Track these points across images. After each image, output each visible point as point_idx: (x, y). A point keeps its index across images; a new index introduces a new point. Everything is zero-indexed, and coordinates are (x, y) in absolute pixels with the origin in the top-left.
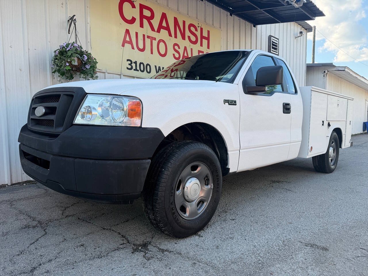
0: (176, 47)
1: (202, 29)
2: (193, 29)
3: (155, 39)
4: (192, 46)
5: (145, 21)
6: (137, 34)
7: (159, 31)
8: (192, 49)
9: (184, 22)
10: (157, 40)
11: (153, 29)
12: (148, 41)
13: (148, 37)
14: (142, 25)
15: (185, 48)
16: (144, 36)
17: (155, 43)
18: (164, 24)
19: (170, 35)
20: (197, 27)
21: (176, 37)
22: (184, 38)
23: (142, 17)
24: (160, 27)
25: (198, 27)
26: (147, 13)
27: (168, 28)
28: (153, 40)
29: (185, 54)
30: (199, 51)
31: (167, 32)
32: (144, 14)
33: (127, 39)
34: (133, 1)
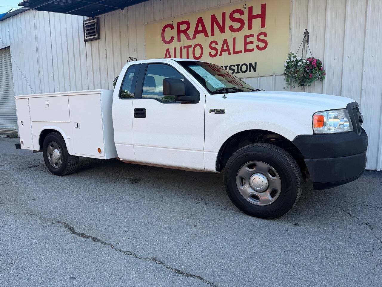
0: (213, 45)
1: (251, 9)
2: (237, 15)
3: (190, 46)
4: (235, 34)
5: (182, 35)
6: (175, 49)
7: (194, 37)
8: (234, 39)
9: (224, 15)
10: (193, 47)
11: (188, 38)
12: (184, 51)
13: (185, 47)
14: (179, 40)
15: (225, 41)
16: (181, 48)
17: (191, 50)
18: (200, 28)
19: (206, 35)
20: (243, 10)
21: (213, 34)
22: (222, 30)
23: (179, 32)
24: (196, 32)
25: (245, 8)
26: (183, 27)
27: (204, 31)
28: (189, 48)
29: (225, 48)
30: (246, 37)
31: (203, 34)
32: (181, 29)
33: (168, 56)
34: (172, 24)
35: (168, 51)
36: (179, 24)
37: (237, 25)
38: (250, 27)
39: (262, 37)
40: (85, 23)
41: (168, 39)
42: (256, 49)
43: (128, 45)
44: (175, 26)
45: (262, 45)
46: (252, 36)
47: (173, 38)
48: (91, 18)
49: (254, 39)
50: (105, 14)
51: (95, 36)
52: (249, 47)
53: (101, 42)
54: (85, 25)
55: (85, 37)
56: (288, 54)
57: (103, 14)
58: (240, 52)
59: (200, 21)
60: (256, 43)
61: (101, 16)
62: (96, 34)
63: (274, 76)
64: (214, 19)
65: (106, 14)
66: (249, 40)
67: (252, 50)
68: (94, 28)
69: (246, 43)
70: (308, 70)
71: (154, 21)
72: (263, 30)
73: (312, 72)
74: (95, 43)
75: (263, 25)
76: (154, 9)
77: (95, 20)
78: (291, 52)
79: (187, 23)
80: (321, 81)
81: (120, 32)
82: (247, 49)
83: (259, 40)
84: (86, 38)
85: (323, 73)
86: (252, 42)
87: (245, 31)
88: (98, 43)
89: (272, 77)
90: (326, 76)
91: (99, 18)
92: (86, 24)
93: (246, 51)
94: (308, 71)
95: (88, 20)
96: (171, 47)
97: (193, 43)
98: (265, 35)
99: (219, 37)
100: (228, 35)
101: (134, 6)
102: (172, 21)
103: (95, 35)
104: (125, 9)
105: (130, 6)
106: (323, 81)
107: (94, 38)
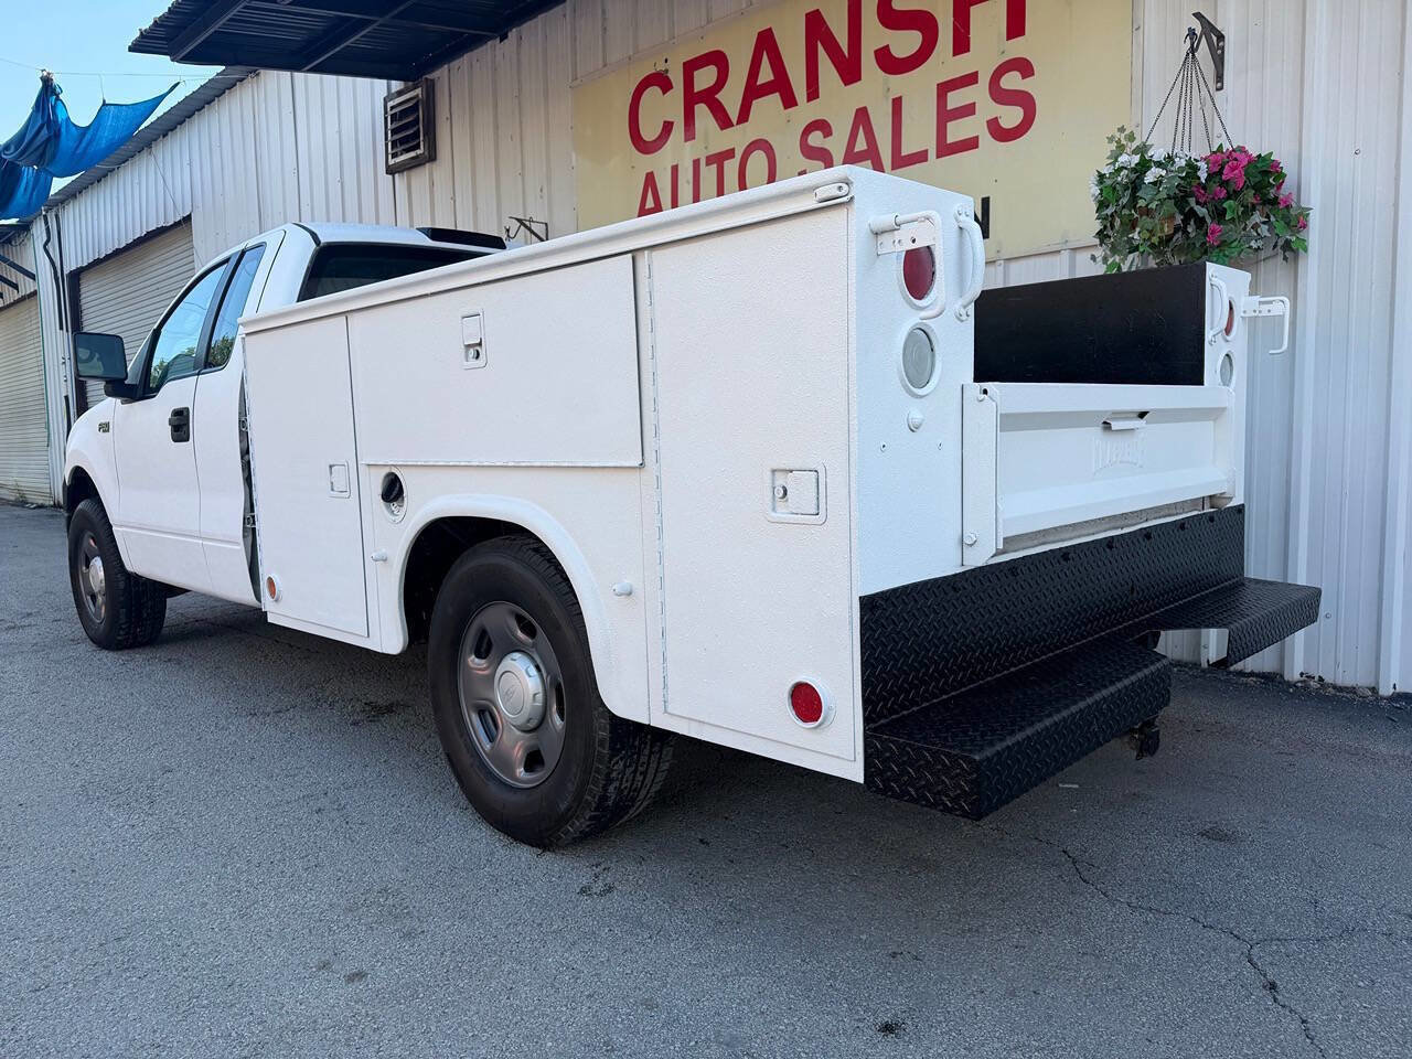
0: (816, 139)
3: (730, 154)
4: (899, 83)
5: (701, 112)
6: (675, 169)
7: (744, 116)
8: (897, 104)
10: (738, 154)
11: (724, 122)
12: (709, 176)
13: (709, 161)
14: (690, 133)
15: (862, 116)
16: (696, 163)
17: (731, 167)
18: (766, 74)
19: (789, 102)
21: (813, 93)
22: (850, 71)
23: (691, 99)
24: (753, 91)
26: (705, 78)
27: (781, 86)
28: (726, 163)
29: (861, 145)
30: (944, 89)
31: (775, 98)
32: (697, 89)
33: (650, 204)
34: (667, 71)
35: (650, 180)
36: (690, 67)
37: (905, 43)
38: (961, 45)
39: (1011, 81)
40: (390, 104)
41: (649, 132)
42: (986, 139)
43: (522, 175)
44: (677, 79)
45: (1011, 116)
46: (971, 79)
47: (668, 127)
48: (410, 83)
49: (978, 94)
50: (452, 64)
51: (419, 152)
52: (957, 131)
53: (439, 171)
54: (390, 113)
55: (390, 156)
56: (1111, 140)
57: (446, 66)
58: (921, 157)
59: (766, 43)
60: (988, 108)
61: (440, 75)
62: (422, 143)
63: (1065, 255)
64: (816, 26)
65: (455, 64)
66: (955, 99)
67: (971, 144)
68: (416, 121)
69: (945, 116)
70: (1203, 205)
71: (605, 66)
72: (1017, 49)
73: (1219, 215)
74: (420, 177)
75: (1016, 27)
76: (604, 19)
77: (418, 91)
78: (1122, 130)
79: (718, 59)
80: (1285, 259)
81: (496, 127)
82: (950, 139)
83: (1000, 96)
84: (391, 162)
85: (1296, 221)
86: (969, 110)
87: (944, 64)
88: (431, 175)
89: (1056, 259)
90: (1314, 235)
91: (433, 81)
92: (392, 108)
93: (945, 149)
94: (1201, 211)
95: (400, 93)
96: (661, 163)
97: (738, 138)
98: (1024, 67)
99: (837, 101)
100: (875, 87)
101: (541, 17)
102: (666, 61)
103: (417, 147)
104: (513, 34)
105: (529, 23)
106: (1301, 262)
107: (417, 157)
